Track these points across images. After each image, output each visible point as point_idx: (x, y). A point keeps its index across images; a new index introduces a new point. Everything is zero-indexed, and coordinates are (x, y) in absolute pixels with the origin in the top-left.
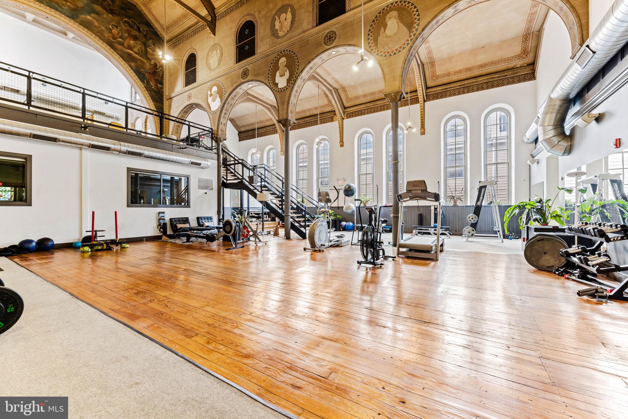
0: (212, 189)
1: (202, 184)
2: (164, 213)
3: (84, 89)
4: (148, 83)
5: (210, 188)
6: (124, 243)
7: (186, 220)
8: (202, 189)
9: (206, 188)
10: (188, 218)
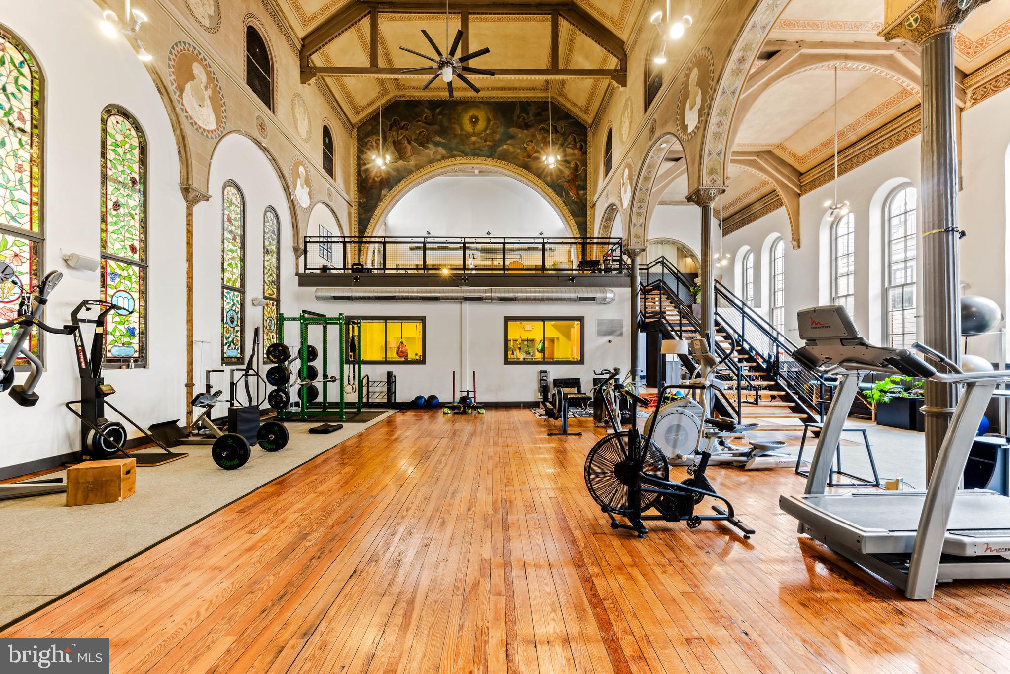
0: (621, 334)
1: (604, 328)
2: (546, 371)
3: (464, 238)
4: (567, 194)
5: (618, 333)
6: (481, 408)
7: (575, 383)
8: (604, 335)
9: (610, 333)
10: (579, 379)
